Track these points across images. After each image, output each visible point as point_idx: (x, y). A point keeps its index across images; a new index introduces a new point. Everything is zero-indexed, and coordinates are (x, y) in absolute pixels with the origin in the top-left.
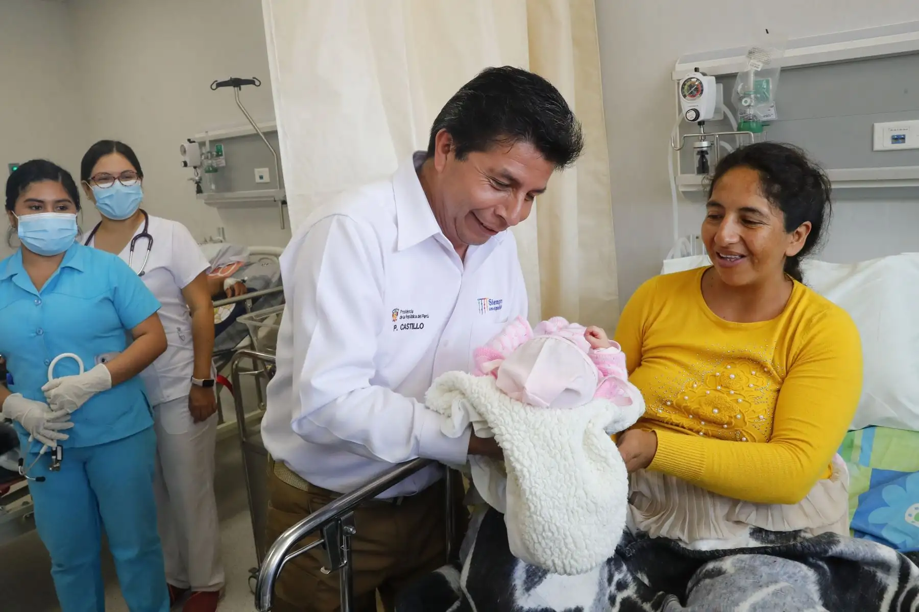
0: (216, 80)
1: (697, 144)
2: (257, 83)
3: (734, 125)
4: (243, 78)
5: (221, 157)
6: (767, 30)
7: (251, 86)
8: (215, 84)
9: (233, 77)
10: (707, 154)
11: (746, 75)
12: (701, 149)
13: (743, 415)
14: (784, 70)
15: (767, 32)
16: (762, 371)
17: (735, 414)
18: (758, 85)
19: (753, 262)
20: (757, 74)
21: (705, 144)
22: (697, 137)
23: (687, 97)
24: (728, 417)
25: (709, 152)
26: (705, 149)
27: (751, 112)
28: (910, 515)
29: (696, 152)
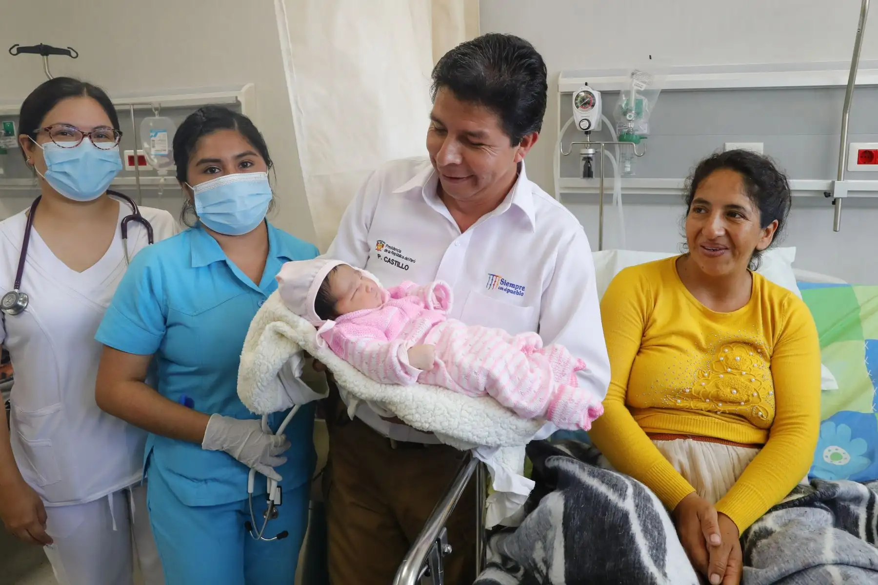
0: (18, 44)
1: (584, 151)
2: (74, 54)
3: (614, 136)
4: (54, 45)
5: (12, 137)
6: (650, 56)
7: (67, 57)
8: (16, 47)
9: (43, 44)
10: (592, 160)
11: (628, 93)
12: (586, 156)
13: (758, 392)
14: (664, 92)
15: (650, 58)
16: (756, 352)
17: (752, 393)
18: (639, 103)
19: (734, 254)
20: (639, 92)
21: (591, 151)
22: (584, 145)
23: (580, 108)
24: (746, 395)
25: (594, 159)
26: (591, 156)
27: (631, 125)
28: (827, 457)
29: (582, 158)
